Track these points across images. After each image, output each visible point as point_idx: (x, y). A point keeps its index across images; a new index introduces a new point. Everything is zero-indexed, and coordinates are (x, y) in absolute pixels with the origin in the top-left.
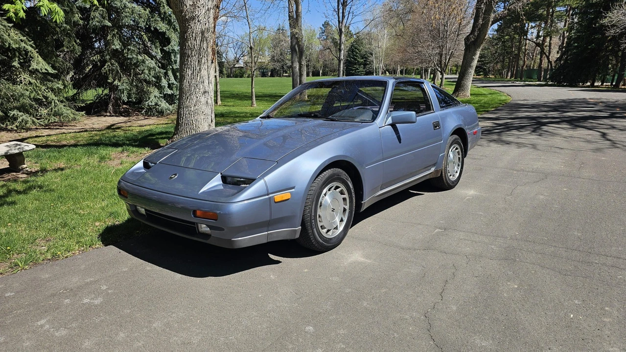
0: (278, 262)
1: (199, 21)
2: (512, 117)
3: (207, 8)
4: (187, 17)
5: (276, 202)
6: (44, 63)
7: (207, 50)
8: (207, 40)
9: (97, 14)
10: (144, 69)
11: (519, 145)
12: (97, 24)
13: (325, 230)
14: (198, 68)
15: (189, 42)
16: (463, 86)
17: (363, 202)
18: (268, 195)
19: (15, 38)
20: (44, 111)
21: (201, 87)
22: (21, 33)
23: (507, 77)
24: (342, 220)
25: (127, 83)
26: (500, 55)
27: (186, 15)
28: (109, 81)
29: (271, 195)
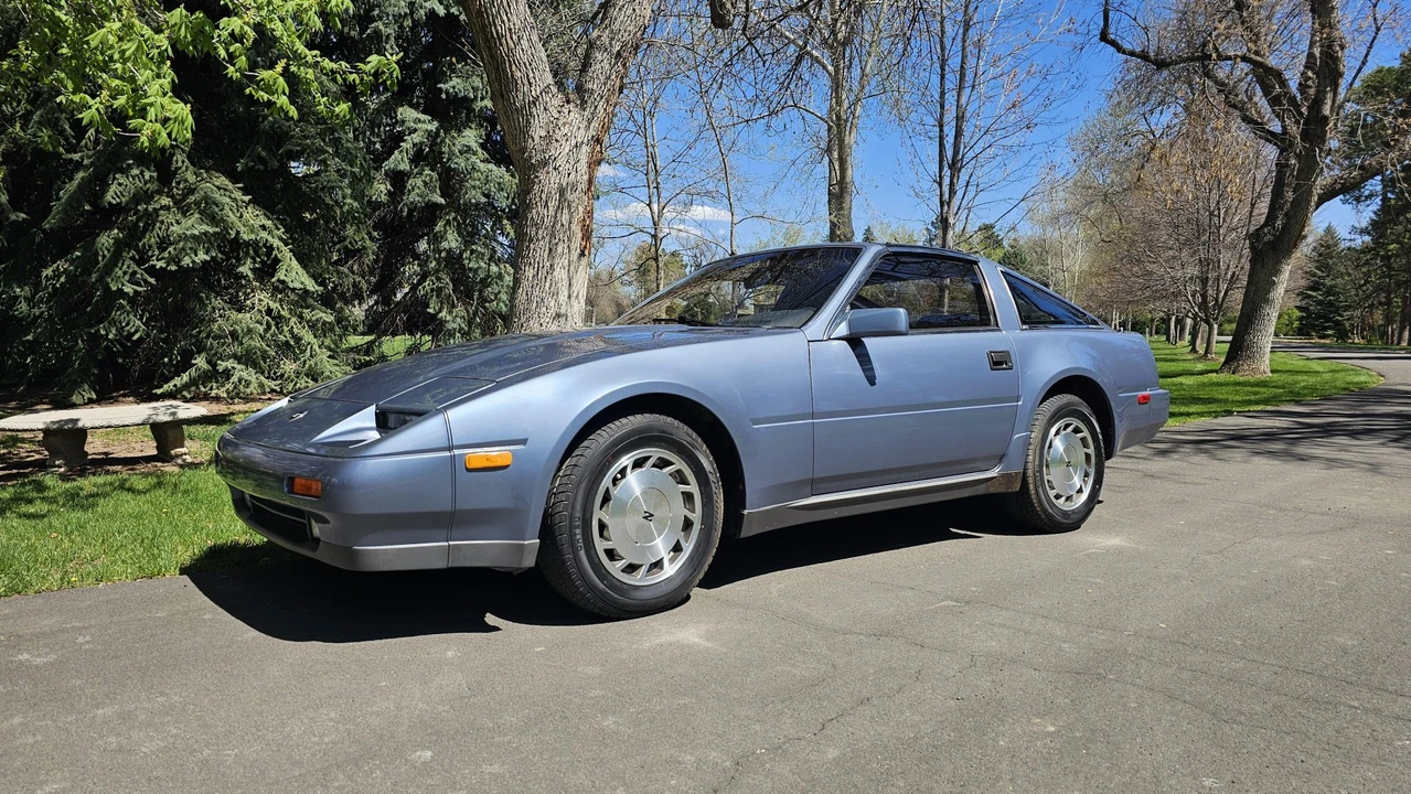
0: (497, 629)
1: (555, 169)
2: (1358, 412)
3: (573, 142)
4: (533, 161)
5: (468, 470)
6: (301, 271)
7: (570, 228)
8: (569, 206)
9: (419, 182)
10: (500, 292)
11: (1331, 463)
12: (417, 199)
13: (620, 564)
14: (548, 264)
15: (534, 211)
17: (746, 512)
18: (450, 448)
19: (252, 222)
20: (289, 367)
21: (552, 304)
22: (265, 214)
23: (1399, 343)
24: (677, 548)
25: (463, 317)
26: (1378, 289)
27: (530, 157)
28: (431, 311)
29: (457, 452)
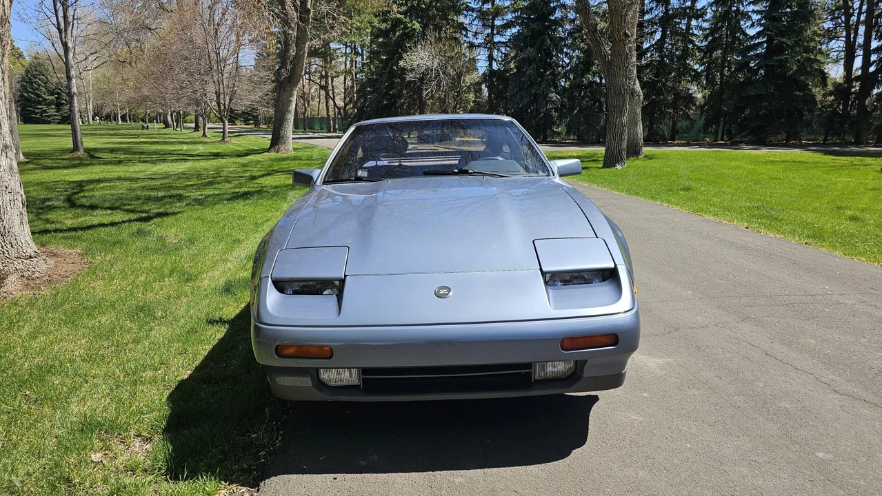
16: (282, 138)
